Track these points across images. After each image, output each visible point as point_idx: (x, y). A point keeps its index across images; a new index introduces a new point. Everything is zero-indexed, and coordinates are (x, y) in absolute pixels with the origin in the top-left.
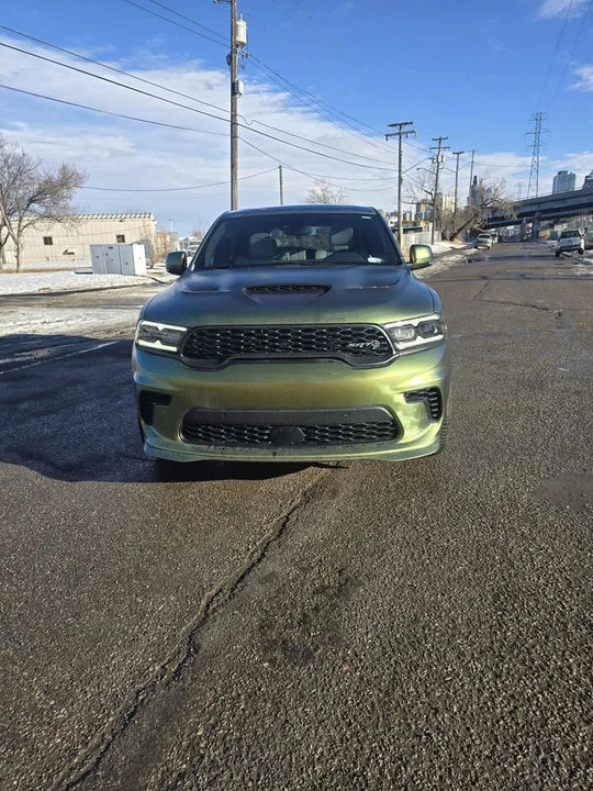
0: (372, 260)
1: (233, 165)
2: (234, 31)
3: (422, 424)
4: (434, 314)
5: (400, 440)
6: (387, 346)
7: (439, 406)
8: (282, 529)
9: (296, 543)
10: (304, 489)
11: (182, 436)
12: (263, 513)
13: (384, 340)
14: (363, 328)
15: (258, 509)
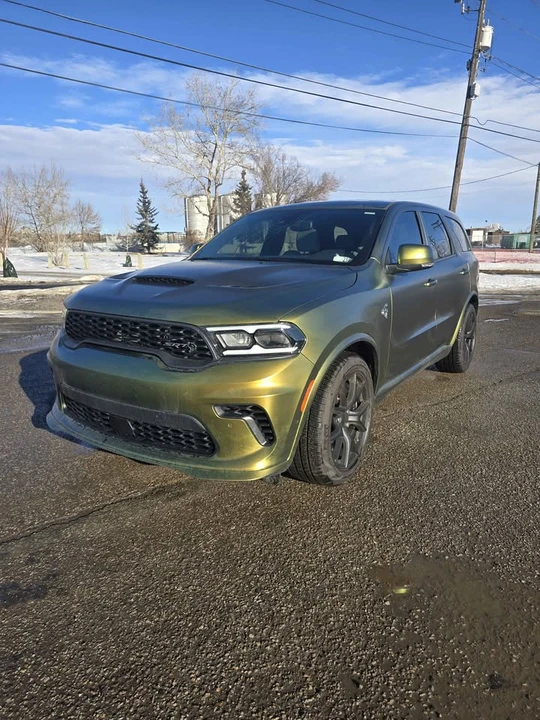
0: (338, 258)
1: (458, 165)
2: (478, 36)
3: (244, 444)
4: (279, 322)
5: (216, 458)
6: (208, 350)
7: (271, 428)
8: (84, 516)
9: (67, 533)
10: (164, 484)
11: (65, 406)
12: (96, 495)
13: (204, 343)
14: (181, 328)
15: (97, 491)
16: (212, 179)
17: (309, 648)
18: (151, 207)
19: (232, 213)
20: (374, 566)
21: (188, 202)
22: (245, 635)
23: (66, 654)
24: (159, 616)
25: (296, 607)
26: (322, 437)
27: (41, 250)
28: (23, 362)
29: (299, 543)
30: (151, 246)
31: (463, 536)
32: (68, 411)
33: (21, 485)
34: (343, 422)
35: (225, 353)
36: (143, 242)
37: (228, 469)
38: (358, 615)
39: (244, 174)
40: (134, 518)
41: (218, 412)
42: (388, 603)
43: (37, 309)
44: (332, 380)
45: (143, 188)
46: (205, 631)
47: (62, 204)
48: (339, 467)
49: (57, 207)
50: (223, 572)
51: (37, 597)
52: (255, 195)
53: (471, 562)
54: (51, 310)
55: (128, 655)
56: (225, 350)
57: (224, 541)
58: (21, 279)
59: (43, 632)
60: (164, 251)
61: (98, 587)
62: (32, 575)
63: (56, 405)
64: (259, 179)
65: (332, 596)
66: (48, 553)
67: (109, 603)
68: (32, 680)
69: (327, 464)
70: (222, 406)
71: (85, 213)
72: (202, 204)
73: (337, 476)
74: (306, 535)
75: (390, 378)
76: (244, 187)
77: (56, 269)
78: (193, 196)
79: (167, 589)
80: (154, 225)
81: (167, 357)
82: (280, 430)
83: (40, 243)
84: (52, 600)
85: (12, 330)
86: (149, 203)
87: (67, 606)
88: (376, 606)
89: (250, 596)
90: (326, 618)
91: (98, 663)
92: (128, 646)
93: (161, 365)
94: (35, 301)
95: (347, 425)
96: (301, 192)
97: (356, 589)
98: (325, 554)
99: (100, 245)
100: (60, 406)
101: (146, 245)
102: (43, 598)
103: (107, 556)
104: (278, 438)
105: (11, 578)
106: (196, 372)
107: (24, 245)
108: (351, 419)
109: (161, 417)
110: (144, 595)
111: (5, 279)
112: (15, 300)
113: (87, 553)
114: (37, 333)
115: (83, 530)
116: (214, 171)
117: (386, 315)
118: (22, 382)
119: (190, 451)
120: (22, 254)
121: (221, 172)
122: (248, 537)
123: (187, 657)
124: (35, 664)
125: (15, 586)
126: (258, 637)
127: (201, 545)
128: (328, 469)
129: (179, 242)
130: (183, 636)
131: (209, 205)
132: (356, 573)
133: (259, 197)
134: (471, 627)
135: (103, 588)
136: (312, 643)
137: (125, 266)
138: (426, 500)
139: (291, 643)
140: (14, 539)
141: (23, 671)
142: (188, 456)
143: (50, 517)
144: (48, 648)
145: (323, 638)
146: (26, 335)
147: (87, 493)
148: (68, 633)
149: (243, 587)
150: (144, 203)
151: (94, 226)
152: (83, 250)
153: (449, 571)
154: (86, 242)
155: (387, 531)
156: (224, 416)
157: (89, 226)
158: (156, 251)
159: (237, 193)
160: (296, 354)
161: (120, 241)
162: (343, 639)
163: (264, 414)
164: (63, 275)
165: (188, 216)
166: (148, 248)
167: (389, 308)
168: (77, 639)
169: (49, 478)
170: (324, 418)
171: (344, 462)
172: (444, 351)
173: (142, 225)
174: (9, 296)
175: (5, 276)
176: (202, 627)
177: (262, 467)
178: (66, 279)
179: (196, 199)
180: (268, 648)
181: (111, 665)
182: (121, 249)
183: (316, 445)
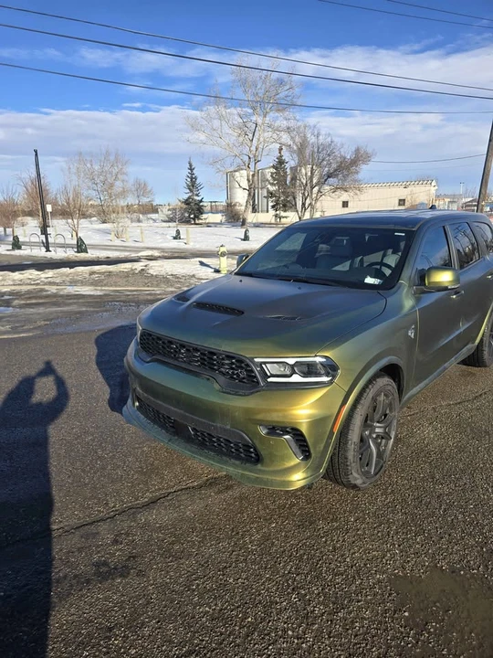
3: (284, 458)
4: (316, 356)
5: (259, 466)
6: (255, 377)
7: (307, 446)
8: (154, 502)
9: (142, 518)
10: (216, 476)
11: (137, 404)
12: (161, 483)
13: (252, 371)
14: (233, 358)
15: (162, 478)
16: (251, 156)
17: (338, 650)
18: (198, 182)
19: (269, 186)
20: (395, 575)
21: (230, 176)
22: (285, 631)
23: (146, 631)
24: (216, 605)
25: (327, 609)
26: (351, 453)
27: (104, 222)
28: (98, 341)
29: (329, 545)
30: (197, 217)
31: (478, 552)
32: (139, 408)
33: (104, 468)
34: (370, 434)
35: (269, 380)
36: (190, 214)
37: (270, 478)
38: (380, 623)
39: (281, 149)
40: (192, 507)
41: (263, 431)
42: (406, 614)
43: (105, 285)
44: (362, 402)
45: (191, 166)
46: (251, 623)
47: (123, 181)
48: (366, 474)
49: (118, 183)
50: (266, 568)
51: (122, 576)
52: (291, 168)
53: (484, 580)
54: (116, 286)
55: (193, 637)
56: (269, 377)
57: (266, 538)
58: (91, 254)
59: (129, 609)
60: (207, 221)
61: (168, 572)
62: (118, 555)
63: (130, 401)
64: (295, 156)
65: (358, 602)
66: (128, 536)
67: (177, 588)
68: (122, 650)
69: (355, 475)
70: (266, 427)
71: (141, 188)
72: (242, 178)
73: (364, 483)
74: (335, 538)
75: (415, 386)
76: (281, 162)
77: (118, 242)
78: (235, 171)
79: (221, 580)
80: (199, 198)
81: (222, 379)
82: (315, 448)
83: (104, 215)
84: (133, 580)
85: (87, 307)
86: (196, 178)
87: (146, 587)
88: (396, 615)
89: (289, 593)
90: (353, 622)
91: (170, 642)
92: (192, 629)
93: (217, 386)
94: (103, 277)
95: (374, 436)
96: (334, 166)
97: (379, 597)
98: (352, 559)
99: (154, 216)
100: (134, 404)
101: (192, 216)
102: (127, 577)
103: (173, 543)
104: (313, 455)
105: (102, 556)
106: (245, 395)
107: (90, 216)
108: (377, 430)
109: (216, 428)
110: (203, 583)
111: (79, 255)
112: (87, 276)
113: (158, 537)
114: (106, 311)
115: (152, 516)
116: (253, 148)
117: (412, 336)
118: (98, 363)
119: (238, 458)
120: (89, 226)
121: (260, 150)
122: (286, 536)
123: (239, 646)
124: (124, 637)
125: (105, 564)
126: (295, 634)
127: (247, 539)
128: (356, 478)
129: (221, 212)
130: (235, 625)
131: (248, 180)
132: (379, 581)
133: (294, 170)
134: (481, 645)
135: (172, 574)
136: (340, 645)
137: (175, 238)
138: (445, 510)
139: (323, 643)
140: (102, 520)
141: (116, 642)
142: (237, 462)
143: (128, 501)
144: (133, 624)
145: (350, 641)
146: (97, 312)
147: (155, 481)
148: (147, 612)
149: (283, 584)
150: (192, 178)
151: (149, 199)
152: (139, 221)
153: (464, 586)
154: (143, 214)
155: (408, 539)
156: (268, 434)
157: (145, 200)
158: (200, 221)
159: (273, 167)
160: (331, 382)
161: (170, 212)
162: (367, 644)
163: (302, 435)
164: (125, 249)
165: (229, 190)
166: (194, 219)
167: (415, 329)
168: (154, 618)
169: (125, 463)
170: (354, 437)
171: (371, 468)
172: (469, 350)
173: (189, 198)
174: (82, 272)
175: (78, 252)
176: (250, 619)
177: (298, 478)
178: (127, 254)
179: (237, 174)
180: (304, 645)
181: (181, 645)
182: (171, 220)
183: (346, 458)
